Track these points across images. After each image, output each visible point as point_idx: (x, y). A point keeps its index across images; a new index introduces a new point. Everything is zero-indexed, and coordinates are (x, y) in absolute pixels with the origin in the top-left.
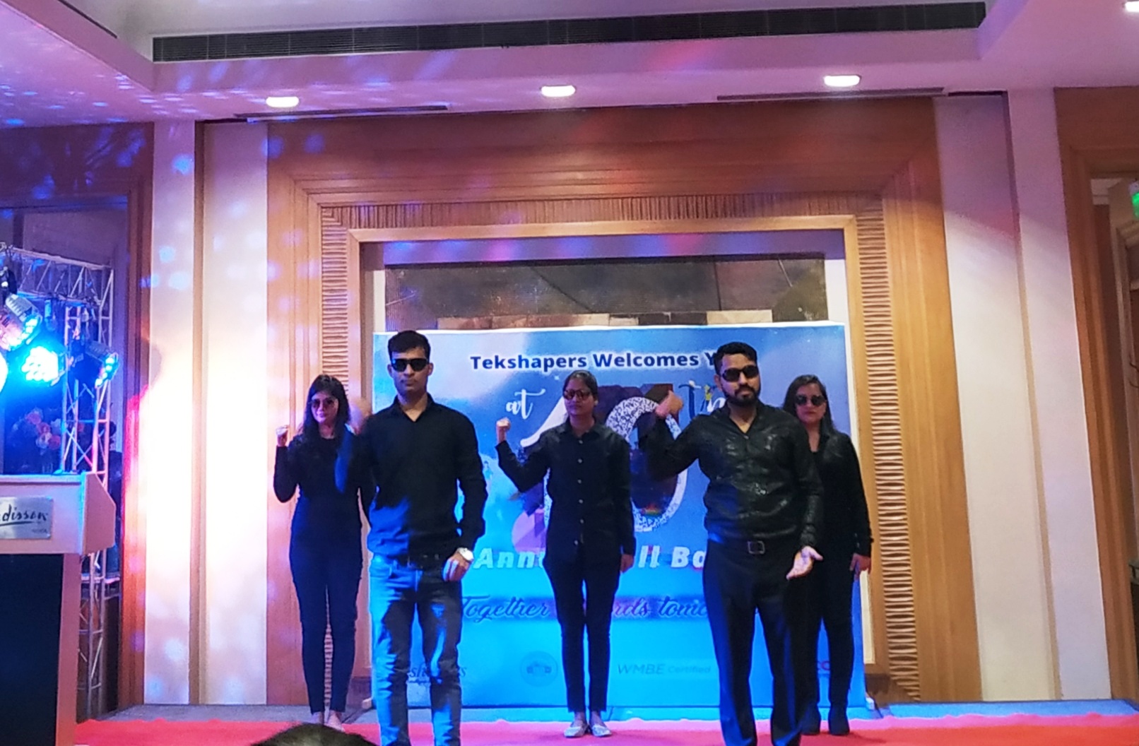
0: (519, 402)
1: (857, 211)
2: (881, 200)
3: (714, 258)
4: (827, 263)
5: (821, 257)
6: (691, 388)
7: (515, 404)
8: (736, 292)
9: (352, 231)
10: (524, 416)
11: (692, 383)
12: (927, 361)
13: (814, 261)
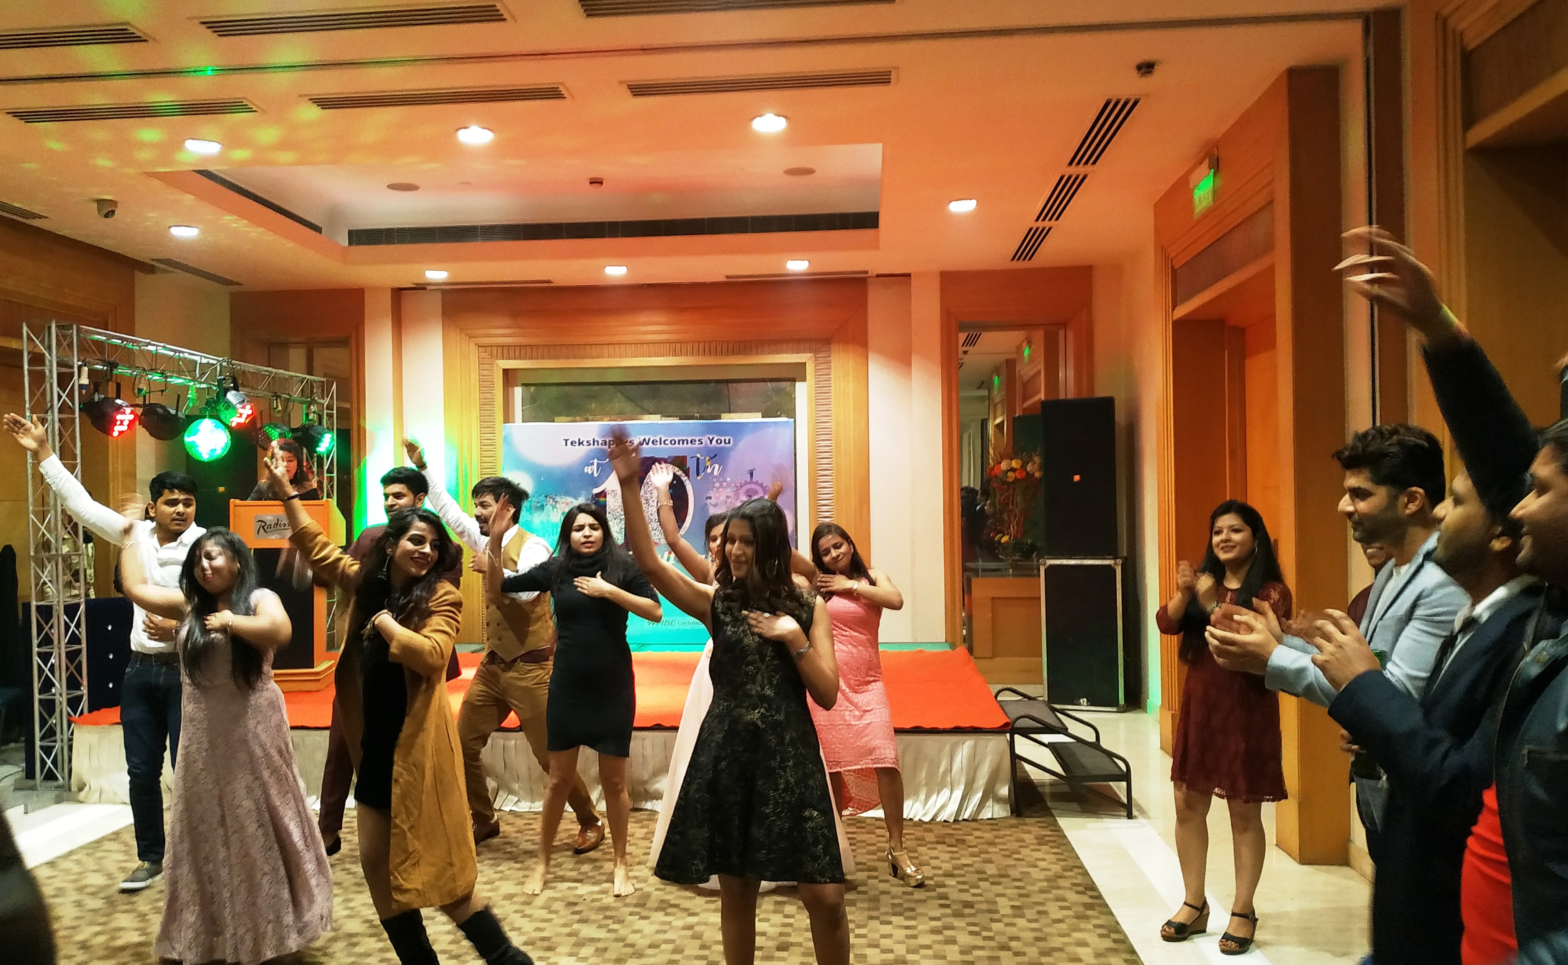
0: (593, 467)
1: (815, 351)
2: (830, 344)
3: (728, 381)
4: (797, 384)
5: (794, 380)
6: (698, 459)
7: (589, 468)
8: (740, 402)
9: (498, 361)
10: (596, 475)
11: (698, 455)
12: (852, 444)
13: (789, 383)
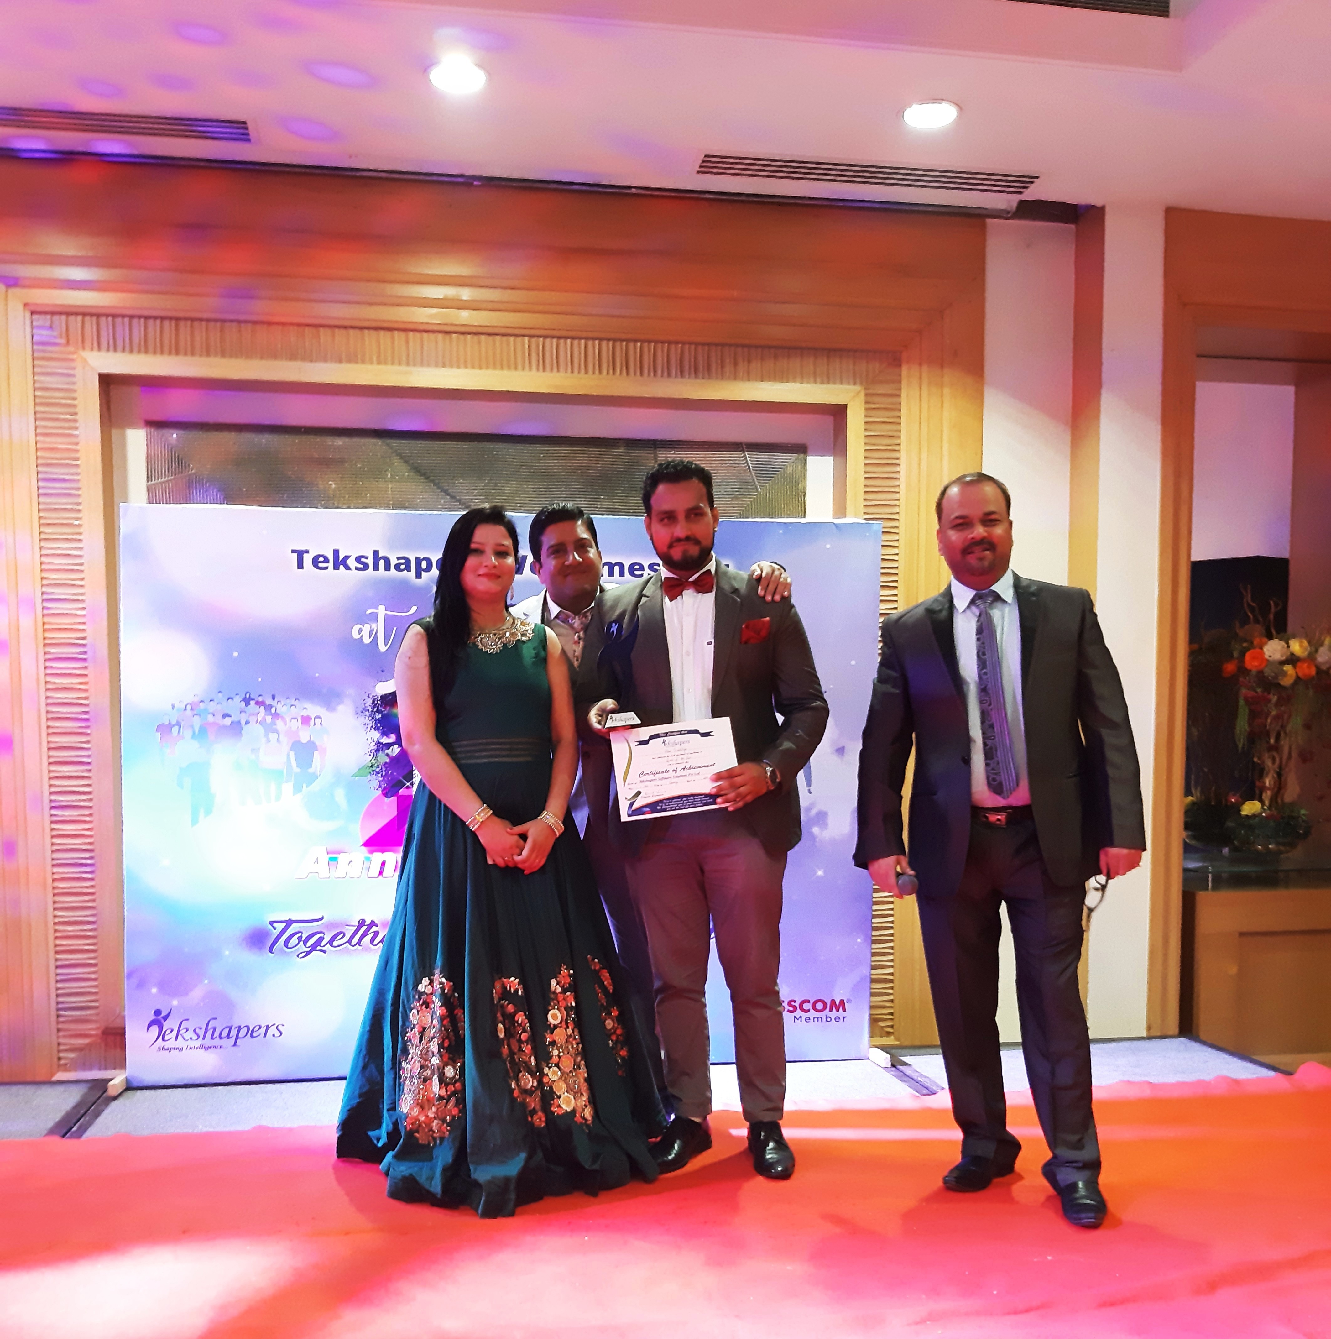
0: (374, 626)
1: (866, 381)
4: (810, 459)
5: (806, 450)
7: (366, 629)
9: (87, 354)
10: (382, 648)
13: (794, 456)
